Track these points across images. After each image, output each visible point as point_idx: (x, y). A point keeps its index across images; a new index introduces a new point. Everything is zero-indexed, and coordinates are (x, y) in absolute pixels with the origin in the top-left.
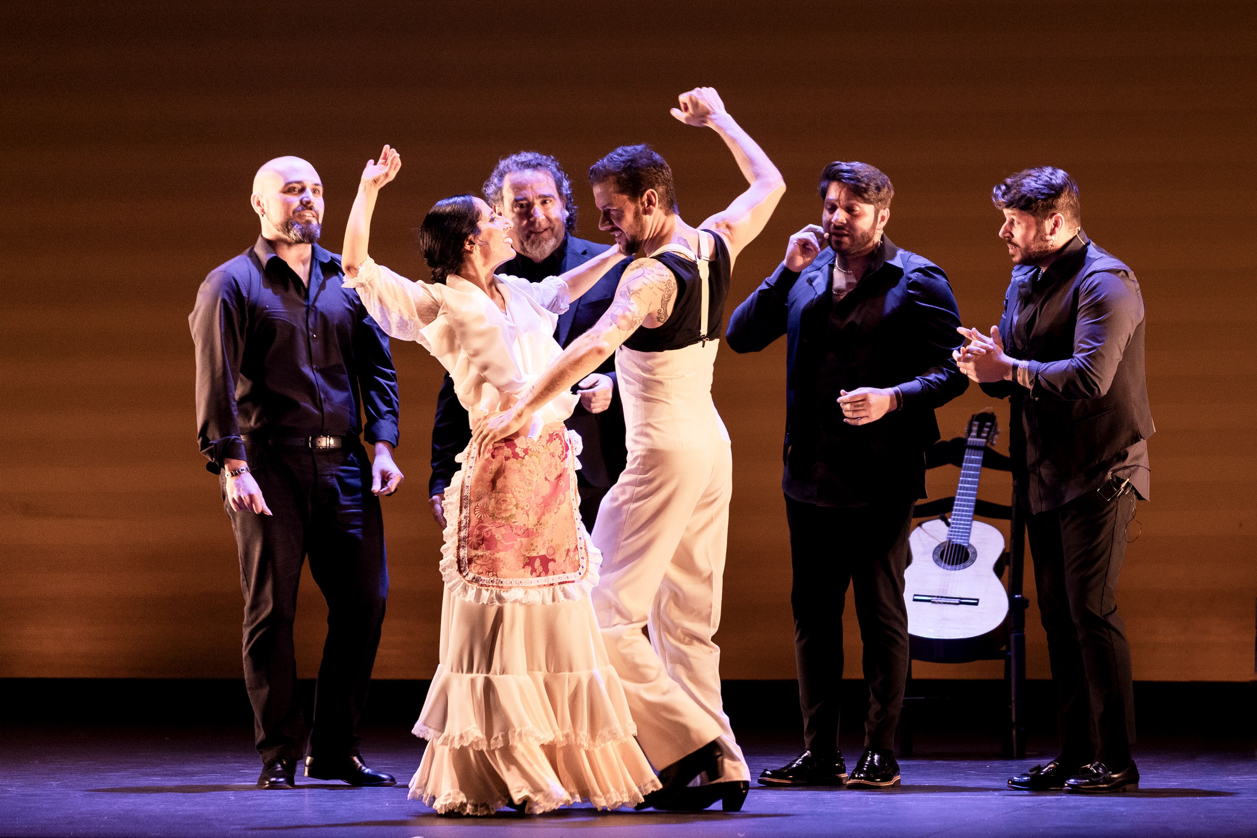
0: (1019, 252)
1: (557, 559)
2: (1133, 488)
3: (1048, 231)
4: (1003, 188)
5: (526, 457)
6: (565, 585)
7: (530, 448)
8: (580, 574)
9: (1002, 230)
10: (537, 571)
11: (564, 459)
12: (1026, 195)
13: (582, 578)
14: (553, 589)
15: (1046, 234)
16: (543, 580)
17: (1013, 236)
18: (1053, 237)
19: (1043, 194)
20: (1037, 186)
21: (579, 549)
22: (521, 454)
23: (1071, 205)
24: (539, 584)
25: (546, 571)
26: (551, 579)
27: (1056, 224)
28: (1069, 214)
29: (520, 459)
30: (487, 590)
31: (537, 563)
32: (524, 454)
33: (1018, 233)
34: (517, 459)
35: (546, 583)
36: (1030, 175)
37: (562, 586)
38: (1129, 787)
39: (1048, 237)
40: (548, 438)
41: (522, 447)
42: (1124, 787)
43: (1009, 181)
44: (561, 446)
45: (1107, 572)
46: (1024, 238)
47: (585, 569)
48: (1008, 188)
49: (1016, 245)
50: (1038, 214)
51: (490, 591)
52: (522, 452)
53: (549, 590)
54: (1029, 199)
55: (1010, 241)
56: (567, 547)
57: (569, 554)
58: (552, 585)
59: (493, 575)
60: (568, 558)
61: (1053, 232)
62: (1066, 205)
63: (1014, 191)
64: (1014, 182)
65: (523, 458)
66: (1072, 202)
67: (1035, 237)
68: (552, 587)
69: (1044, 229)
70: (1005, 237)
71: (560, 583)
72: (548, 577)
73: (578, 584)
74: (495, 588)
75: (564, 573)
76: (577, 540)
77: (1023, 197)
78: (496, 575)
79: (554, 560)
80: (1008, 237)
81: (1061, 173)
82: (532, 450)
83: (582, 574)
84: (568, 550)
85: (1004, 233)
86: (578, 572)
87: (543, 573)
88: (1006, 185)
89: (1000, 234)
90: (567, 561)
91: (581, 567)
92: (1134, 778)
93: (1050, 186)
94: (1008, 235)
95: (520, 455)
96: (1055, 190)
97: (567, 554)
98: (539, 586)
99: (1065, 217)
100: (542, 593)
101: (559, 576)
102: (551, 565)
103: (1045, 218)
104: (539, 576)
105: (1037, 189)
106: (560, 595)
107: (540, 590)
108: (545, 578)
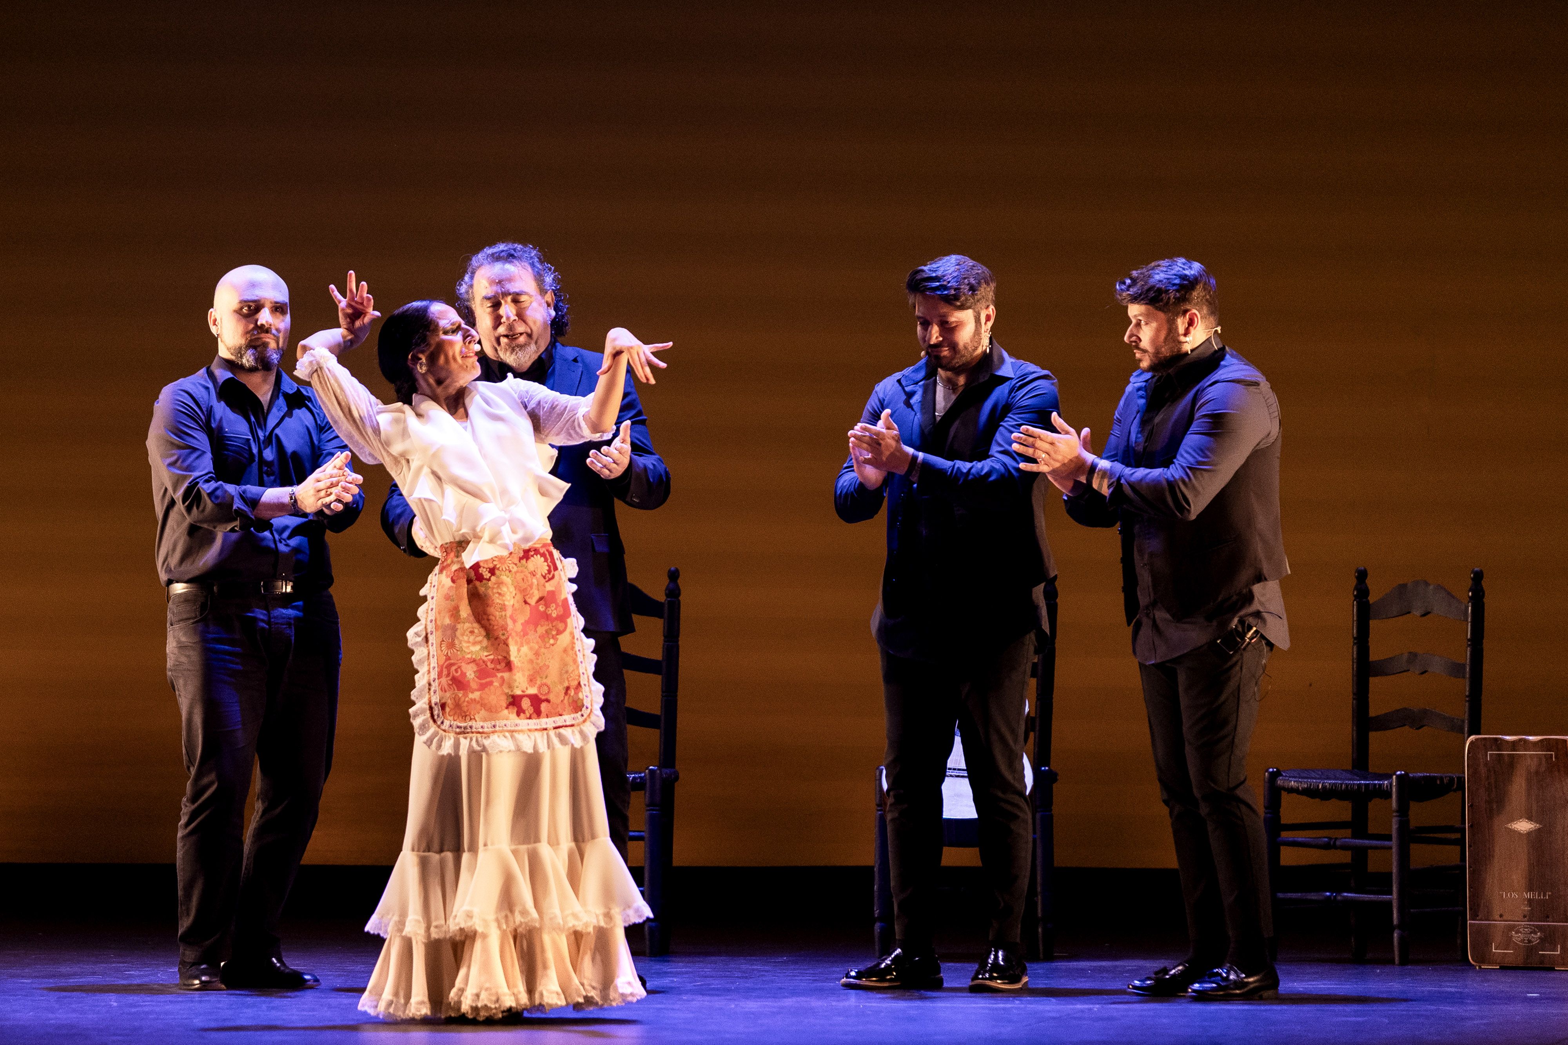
0: (1147, 357)
1: (551, 697)
2: (1263, 637)
3: (1181, 330)
4: (1128, 281)
5: (493, 578)
6: (561, 730)
7: (498, 566)
8: (582, 715)
9: (1128, 333)
10: (527, 712)
11: (550, 579)
12: (1154, 286)
13: (584, 721)
14: (548, 735)
15: (1179, 335)
16: (534, 723)
17: (1140, 340)
18: (1187, 339)
19: (1174, 285)
20: (1166, 276)
21: (583, 686)
22: (487, 575)
23: (1207, 300)
24: (529, 727)
25: (538, 713)
26: (544, 722)
27: (1191, 323)
28: (1205, 310)
29: (484, 581)
30: (466, 738)
31: (526, 704)
32: (489, 575)
33: (1147, 335)
34: (481, 581)
35: (538, 727)
36: (1159, 266)
37: (558, 731)
38: (1267, 994)
39: (1182, 339)
40: (522, 554)
41: (486, 566)
42: (1260, 993)
43: (1135, 273)
44: (546, 564)
45: (1234, 738)
46: (1154, 341)
47: (589, 710)
48: (1134, 281)
49: (1144, 351)
50: (1169, 311)
51: (469, 739)
52: (487, 572)
53: (543, 735)
54: (1159, 290)
55: (1137, 347)
56: (566, 684)
57: (569, 692)
58: (546, 729)
59: (471, 719)
60: (566, 698)
61: (1186, 333)
62: (1202, 300)
63: (1139, 285)
64: (1141, 273)
65: (489, 580)
66: (1208, 297)
67: (1166, 339)
68: (545, 732)
69: (1177, 328)
70: (1132, 342)
71: (555, 728)
72: (541, 720)
73: (578, 728)
74: (474, 734)
75: (561, 715)
76: (579, 676)
77: (1151, 288)
78: (474, 719)
79: (548, 701)
80: (1135, 342)
81: (1197, 266)
82: (501, 569)
83: (585, 716)
84: (568, 688)
85: (1130, 336)
86: (580, 713)
87: (535, 715)
88: (1131, 279)
89: (1126, 338)
90: (566, 701)
91: (585, 707)
92: (1274, 983)
93: (1184, 277)
94: (1134, 338)
95: (485, 577)
96: (1188, 280)
97: (566, 694)
98: (530, 730)
99: (1201, 314)
100: (533, 738)
101: (553, 719)
102: (544, 706)
103: (1177, 315)
104: (530, 718)
105: (1168, 279)
106: (556, 741)
107: (532, 735)
108: (538, 721)
